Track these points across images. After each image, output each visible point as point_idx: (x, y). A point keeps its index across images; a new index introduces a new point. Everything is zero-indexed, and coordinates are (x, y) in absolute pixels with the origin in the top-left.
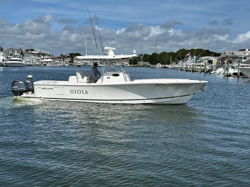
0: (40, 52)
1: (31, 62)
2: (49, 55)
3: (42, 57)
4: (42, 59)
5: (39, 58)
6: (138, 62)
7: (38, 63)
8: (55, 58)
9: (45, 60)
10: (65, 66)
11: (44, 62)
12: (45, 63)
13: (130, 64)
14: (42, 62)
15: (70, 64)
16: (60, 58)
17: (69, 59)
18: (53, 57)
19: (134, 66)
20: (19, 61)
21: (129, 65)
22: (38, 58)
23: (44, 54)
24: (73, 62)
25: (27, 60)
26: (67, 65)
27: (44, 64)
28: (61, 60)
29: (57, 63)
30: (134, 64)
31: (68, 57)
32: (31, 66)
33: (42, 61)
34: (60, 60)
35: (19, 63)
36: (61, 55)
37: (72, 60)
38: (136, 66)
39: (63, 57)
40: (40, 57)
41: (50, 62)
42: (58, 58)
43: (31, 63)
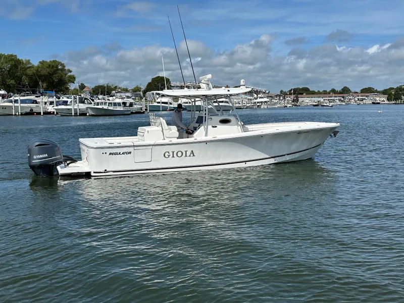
0: (253, 89)
1: (241, 103)
2: (264, 93)
3: (255, 96)
4: (255, 98)
5: (251, 98)
6: (402, 97)
7: (249, 105)
8: (272, 97)
9: (259, 100)
10: (286, 107)
11: (258, 102)
12: (258, 104)
13: (388, 100)
14: (255, 103)
15: (293, 103)
16: (280, 96)
17: (292, 97)
18: (270, 95)
19: (396, 104)
20: (226, 102)
21: (388, 102)
22: (249, 98)
23: (257, 91)
24: (298, 101)
25: (235, 100)
26: (289, 105)
27: (258, 106)
28: (281, 98)
29: (275, 104)
30: (396, 99)
31: (290, 94)
32: (241, 108)
33: (255, 101)
34: (280, 100)
35: (225, 106)
36: (281, 91)
37: (297, 98)
38: (398, 104)
39: (283, 94)
40: (252, 96)
41: (265, 102)
42: (277, 96)
43: (240, 105)
